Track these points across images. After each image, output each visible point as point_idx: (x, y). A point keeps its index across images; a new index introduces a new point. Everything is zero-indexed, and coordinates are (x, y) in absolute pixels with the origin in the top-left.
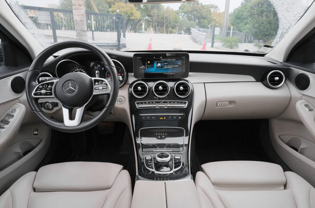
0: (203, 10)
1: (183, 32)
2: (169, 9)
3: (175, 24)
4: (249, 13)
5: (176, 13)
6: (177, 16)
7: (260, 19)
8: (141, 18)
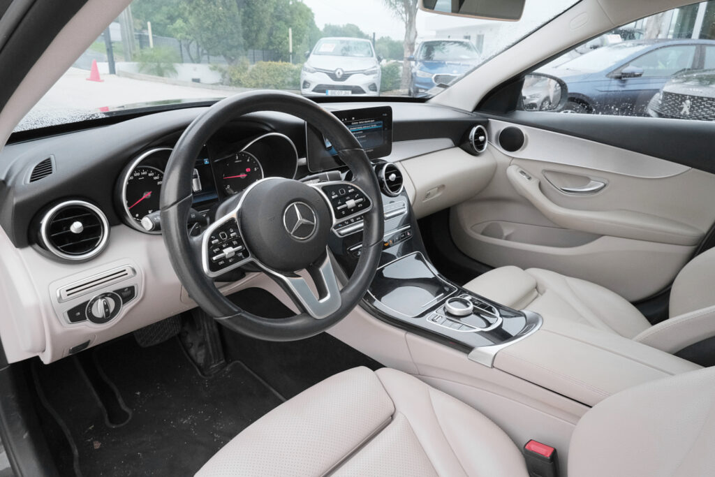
7: (213, 11)
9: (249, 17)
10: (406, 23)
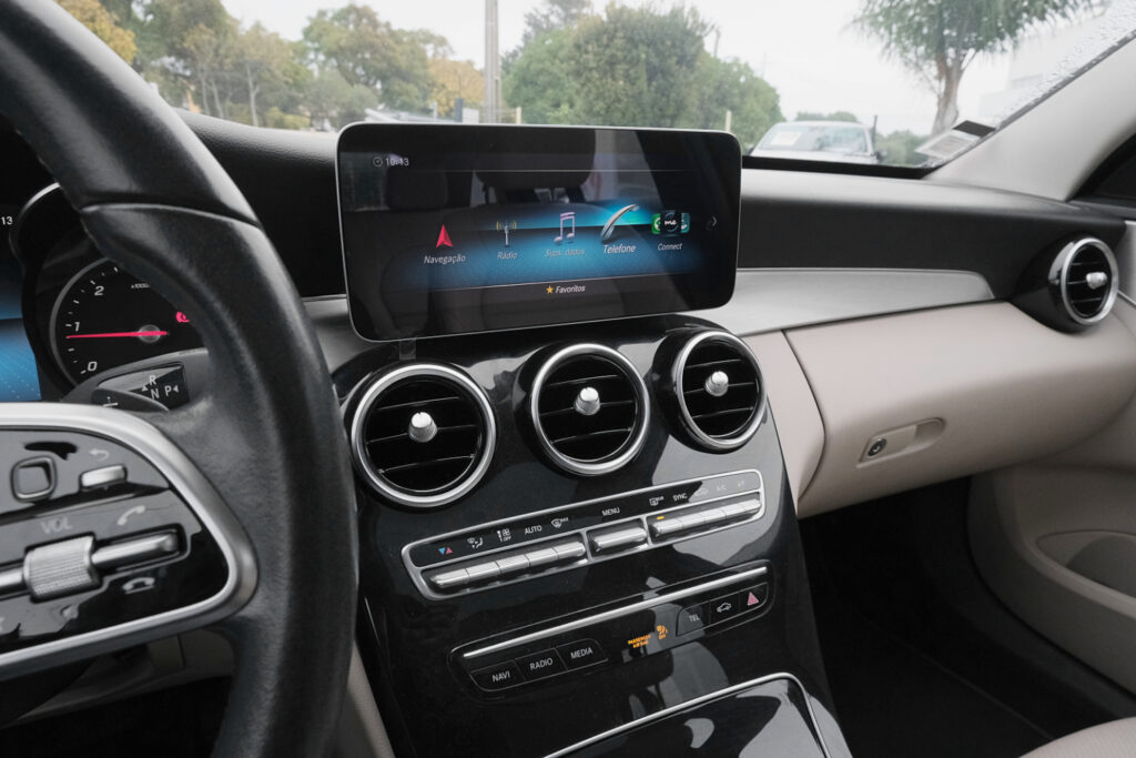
0: (399, 49)
1: (327, 125)
2: (262, 33)
3: (294, 93)
4: (573, 62)
5: (295, 51)
6: (301, 64)
7: (609, 86)
8: (142, 61)
9: (663, 95)
10: (939, 96)
